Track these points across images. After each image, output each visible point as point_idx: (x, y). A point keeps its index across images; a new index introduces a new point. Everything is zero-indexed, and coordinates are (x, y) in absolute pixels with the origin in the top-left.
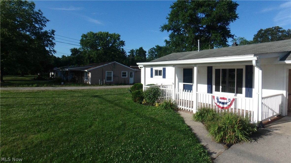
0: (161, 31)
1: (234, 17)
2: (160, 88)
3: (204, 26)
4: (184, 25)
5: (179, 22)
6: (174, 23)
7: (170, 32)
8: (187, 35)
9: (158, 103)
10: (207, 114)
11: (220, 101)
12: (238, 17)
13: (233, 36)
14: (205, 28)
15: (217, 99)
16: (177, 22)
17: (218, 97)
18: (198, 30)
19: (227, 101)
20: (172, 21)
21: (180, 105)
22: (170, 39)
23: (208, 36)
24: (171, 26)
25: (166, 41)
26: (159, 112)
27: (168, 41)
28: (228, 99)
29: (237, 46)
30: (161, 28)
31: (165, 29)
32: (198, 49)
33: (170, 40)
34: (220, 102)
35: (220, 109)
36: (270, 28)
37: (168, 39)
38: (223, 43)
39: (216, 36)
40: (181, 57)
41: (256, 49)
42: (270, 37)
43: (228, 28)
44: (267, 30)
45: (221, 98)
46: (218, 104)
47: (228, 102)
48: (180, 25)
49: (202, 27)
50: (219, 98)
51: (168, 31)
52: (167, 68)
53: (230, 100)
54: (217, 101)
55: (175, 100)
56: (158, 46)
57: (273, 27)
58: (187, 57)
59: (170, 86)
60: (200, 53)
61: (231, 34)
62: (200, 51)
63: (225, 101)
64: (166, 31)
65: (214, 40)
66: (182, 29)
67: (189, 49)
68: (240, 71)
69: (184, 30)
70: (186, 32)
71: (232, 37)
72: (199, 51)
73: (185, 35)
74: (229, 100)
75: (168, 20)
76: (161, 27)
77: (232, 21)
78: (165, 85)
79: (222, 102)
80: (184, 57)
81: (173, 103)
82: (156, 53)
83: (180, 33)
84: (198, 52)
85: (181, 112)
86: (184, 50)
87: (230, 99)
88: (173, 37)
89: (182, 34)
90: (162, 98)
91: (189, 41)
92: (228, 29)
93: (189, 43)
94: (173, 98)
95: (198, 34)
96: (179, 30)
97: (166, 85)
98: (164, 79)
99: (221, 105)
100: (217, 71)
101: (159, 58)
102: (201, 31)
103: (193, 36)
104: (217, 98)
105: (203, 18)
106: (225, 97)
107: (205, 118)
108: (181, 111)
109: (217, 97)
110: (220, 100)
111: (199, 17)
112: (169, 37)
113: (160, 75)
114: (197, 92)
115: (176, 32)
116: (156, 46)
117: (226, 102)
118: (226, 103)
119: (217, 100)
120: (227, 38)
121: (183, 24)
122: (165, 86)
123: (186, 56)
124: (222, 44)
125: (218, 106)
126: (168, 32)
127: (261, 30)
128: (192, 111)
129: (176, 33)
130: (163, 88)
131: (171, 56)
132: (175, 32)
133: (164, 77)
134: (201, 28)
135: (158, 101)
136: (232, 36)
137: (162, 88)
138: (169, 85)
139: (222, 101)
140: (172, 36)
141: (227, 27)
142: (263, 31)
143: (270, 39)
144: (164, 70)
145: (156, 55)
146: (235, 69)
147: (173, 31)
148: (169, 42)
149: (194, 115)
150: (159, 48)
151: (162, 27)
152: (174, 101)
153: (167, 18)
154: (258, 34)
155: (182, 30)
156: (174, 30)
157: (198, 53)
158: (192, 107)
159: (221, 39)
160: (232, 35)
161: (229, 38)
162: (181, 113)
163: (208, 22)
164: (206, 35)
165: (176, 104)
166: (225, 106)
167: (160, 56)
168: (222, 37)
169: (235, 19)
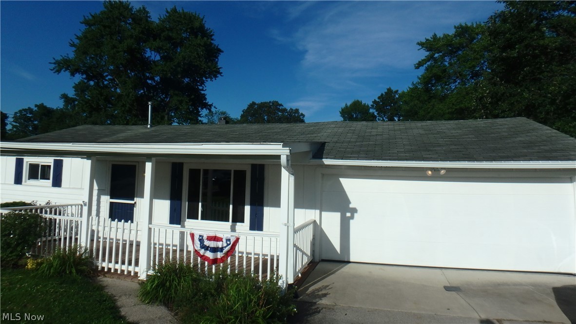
0: (54, 71)
1: (215, 73)
2: (44, 215)
3: (156, 79)
4: (112, 68)
5: (102, 59)
6: (88, 58)
7: (78, 78)
8: (118, 91)
9: (35, 257)
10: (177, 281)
11: (207, 245)
12: (222, 73)
13: (211, 106)
14: (158, 83)
15: (200, 240)
16: (97, 59)
17: (202, 236)
18: (144, 85)
19: (222, 245)
20: (85, 53)
21: (104, 260)
22: (75, 95)
23: (163, 100)
24: (81, 65)
25: (65, 97)
26: (38, 290)
27: (72, 98)
28: (224, 240)
29: (228, 125)
30: (54, 63)
31: (66, 68)
32: (148, 123)
33: (75, 97)
34: (206, 248)
35: (206, 263)
36: (266, 103)
37: (71, 94)
38: (193, 118)
39: (181, 102)
40: (106, 136)
41: (265, 132)
42: (265, 117)
43: (203, 90)
44: (263, 105)
45: (210, 238)
46: (202, 252)
47: (225, 247)
48: (105, 65)
49: (152, 79)
50: (205, 237)
51: (73, 74)
52: (68, 163)
53: (229, 243)
54: (199, 246)
55: (88, 246)
56: (41, 107)
57: (270, 102)
58: (122, 137)
59: (74, 207)
60: (153, 130)
61: (207, 102)
62: (151, 126)
63: (220, 244)
64: (68, 73)
65: (176, 109)
66: (107, 76)
67: (121, 121)
68: (240, 175)
69: (111, 77)
70: (117, 85)
71: (208, 109)
72: (149, 126)
73: (113, 90)
74: (227, 241)
75: (74, 49)
76: (54, 61)
77: (211, 79)
78: (57, 204)
79: (211, 248)
80: (114, 137)
81: (81, 255)
82: (36, 123)
83: (103, 83)
84: (147, 128)
85: (105, 279)
86: (109, 122)
87: (229, 240)
88: (83, 91)
89: (106, 87)
90: (50, 241)
91: (123, 104)
92: (203, 92)
93: (123, 109)
94: (83, 241)
95: (142, 91)
96: (99, 77)
97: (63, 206)
98: (56, 189)
99: (210, 255)
100: (194, 173)
101: (44, 133)
102: (149, 87)
103: (133, 95)
104: (200, 238)
105: (154, 62)
106: (219, 235)
107: (173, 291)
108: (107, 275)
109: (200, 236)
110: (207, 243)
111: (148, 58)
112: (74, 89)
113: (45, 177)
114: (150, 226)
115: (93, 81)
116: (36, 106)
117: (220, 246)
118: (221, 249)
119: (199, 243)
120: (200, 108)
121: (111, 65)
122: (58, 206)
123: (119, 135)
124: (191, 119)
125: (202, 257)
126: (74, 76)
127: (254, 104)
128: (136, 273)
129: (92, 83)
130: (53, 216)
131: (81, 132)
132: (89, 78)
133: (57, 183)
134: (149, 82)
135: (34, 252)
136: (208, 107)
137: (48, 216)
138: (71, 205)
139: (212, 244)
140: (80, 88)
141: (200, 88)
142: (256, 105)
143: (266, 121)
144: (59, 165)
145: (35, 128)
146: (231, 170)
147: (84, 76)
148: (73, 100)
149: (142, 283)
150: (44, 112)
151: (57, 63)
152: (86, 249)
153: (73, 45)
154: (248, 108)
155: (107, 78)
156: (88, 75)
157: (148, 130)
158: (137, 264)
159: (188, 108)
160: (209, 103)
161: (202, 109)
162: (105, 284)
163: (166, 71)
164: (160, 97)
165: (93, 259)
166: (219, 255)
167: (46, 130)
168: (192, 105)
169: (216, 77)
